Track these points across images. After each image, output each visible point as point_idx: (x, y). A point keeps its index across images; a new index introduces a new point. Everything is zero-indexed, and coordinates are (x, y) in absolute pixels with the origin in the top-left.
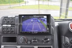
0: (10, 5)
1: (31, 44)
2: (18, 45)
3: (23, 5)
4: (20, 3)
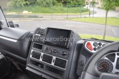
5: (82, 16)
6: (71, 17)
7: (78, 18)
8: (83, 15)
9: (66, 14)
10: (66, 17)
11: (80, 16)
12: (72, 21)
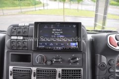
0: (21, 9)
1: (52, 65)
2: (33, 66)
3: (41, 8)
4: (36, 6)
5: (37, 9)
6: (25, 10)
7: (32, 11)
8: (37, 7)
9: (19, 7)
10: (20, 10)
11: (34, 9)
12: (27, 14)
